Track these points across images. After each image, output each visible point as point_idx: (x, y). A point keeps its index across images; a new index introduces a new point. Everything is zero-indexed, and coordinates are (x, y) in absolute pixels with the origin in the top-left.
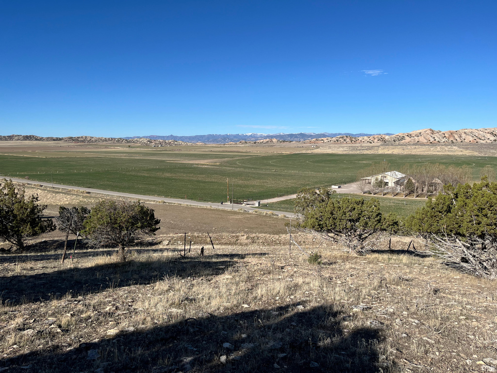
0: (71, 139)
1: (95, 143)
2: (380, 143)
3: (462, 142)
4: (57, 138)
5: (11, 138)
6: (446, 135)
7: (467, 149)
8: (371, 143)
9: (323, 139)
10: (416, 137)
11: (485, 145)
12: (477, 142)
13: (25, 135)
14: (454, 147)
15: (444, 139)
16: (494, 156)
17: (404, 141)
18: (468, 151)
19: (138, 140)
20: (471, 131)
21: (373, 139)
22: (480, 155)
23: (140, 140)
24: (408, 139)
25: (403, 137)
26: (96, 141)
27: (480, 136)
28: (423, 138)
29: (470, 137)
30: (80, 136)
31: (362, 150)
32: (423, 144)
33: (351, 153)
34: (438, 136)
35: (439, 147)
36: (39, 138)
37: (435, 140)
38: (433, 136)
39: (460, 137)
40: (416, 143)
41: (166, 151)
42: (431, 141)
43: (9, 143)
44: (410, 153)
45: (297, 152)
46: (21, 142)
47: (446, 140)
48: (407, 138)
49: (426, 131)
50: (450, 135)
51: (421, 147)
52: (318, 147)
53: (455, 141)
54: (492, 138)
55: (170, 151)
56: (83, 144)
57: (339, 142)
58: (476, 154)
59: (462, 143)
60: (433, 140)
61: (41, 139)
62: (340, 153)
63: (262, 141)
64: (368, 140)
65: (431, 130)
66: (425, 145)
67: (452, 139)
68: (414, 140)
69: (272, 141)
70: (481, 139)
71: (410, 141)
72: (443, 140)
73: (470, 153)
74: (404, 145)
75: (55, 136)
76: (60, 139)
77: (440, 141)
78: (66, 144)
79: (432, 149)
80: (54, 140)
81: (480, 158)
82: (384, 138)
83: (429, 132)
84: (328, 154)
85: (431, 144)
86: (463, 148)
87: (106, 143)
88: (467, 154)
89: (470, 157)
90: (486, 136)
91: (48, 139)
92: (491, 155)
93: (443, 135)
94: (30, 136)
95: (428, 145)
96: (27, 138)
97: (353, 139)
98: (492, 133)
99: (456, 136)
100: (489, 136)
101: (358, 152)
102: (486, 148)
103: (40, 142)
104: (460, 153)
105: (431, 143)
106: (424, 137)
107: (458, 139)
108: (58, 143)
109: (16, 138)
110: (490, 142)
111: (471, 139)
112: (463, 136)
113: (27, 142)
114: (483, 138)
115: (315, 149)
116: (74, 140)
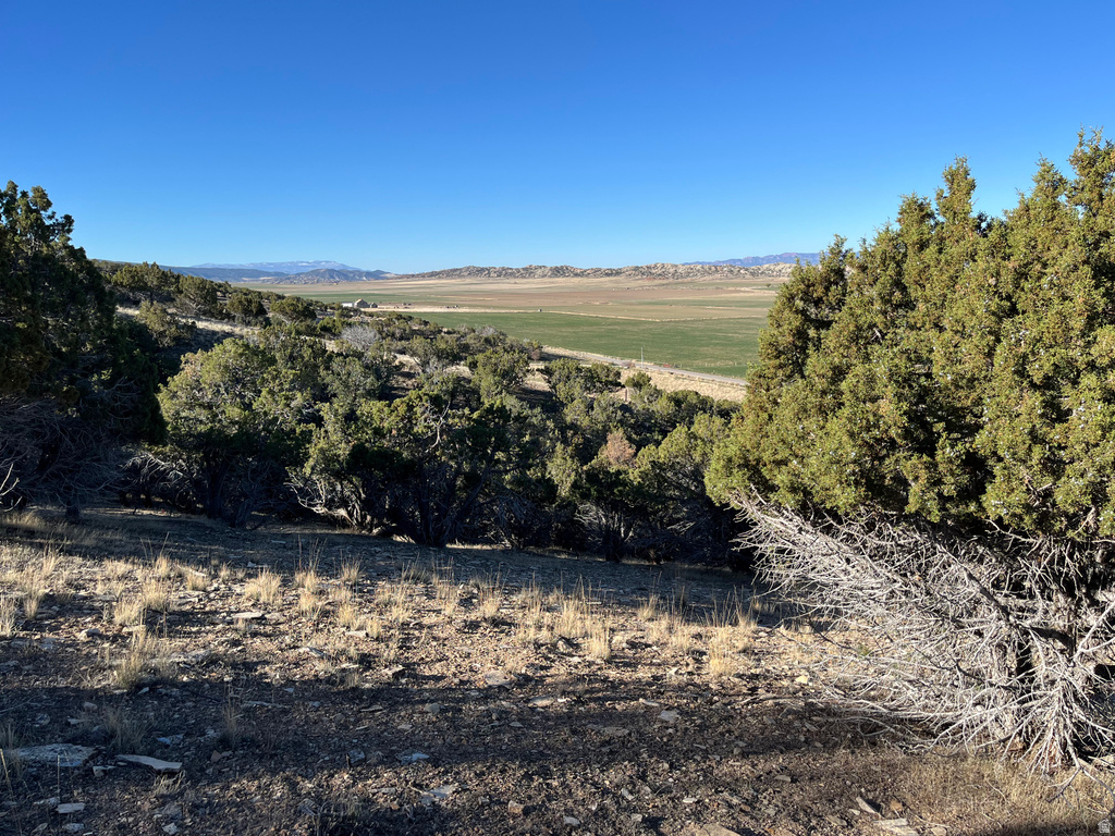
0: (637, 270)
1: (689, 279)
4: (611, 270)
5: (528, 272)
13: (554, 265)
19: (772, 267)
23: (777, 268)
26: (688, 274)
30: (651, 263)
36: (579, 271)
43: (528, 283)
46: (551, 280)
56: (661, 281)
61: (582, 274)
75: (604, 266)
76: (618, 273)
78: (633, 284)
80: (607, 275)
87: (711, 277)
91: (596, 272)
94: (562, 267)
96: (558, 271)
103: (584, 280)
108: (616, 282)
109: (539, 272)
113: (561, 281)
116: (643, 274)
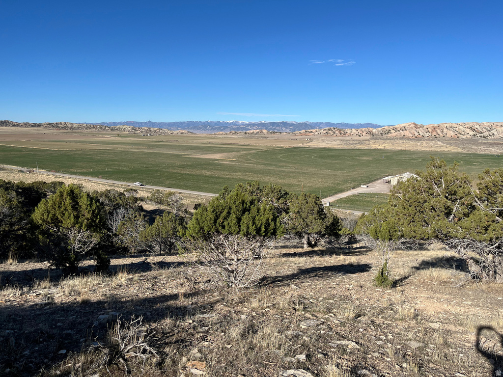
0: (50, 125)
1: (79, 130)
2: (368, 137)
3: (444, 136)
4: (35, 124)
6: (429, 130)
7: (450, 144)
8: (360, 136)
9: (312, 130)
10: (401, 131)
11: (465, 140)
12: (458, 137)
14: (438, 142)
15: (428, 133)
16: (476, 153)
17: (390, 135)
18: (452, 147)
19: (121, 127)
20: (451, 125)
21: (361, 132)
22: (464, 152)
23: (124, 128)
24: (394, 133)
25: (389, 130)
26: (78, 128)
27: (460, 131)
28: (408, 132)
29: (452, 132)
30: (59, 122)
31: (355, 144)
32: (409, 139)
33: (346, 147)
34: (422, 131)
35: (424, 142)
36: (15, 124)
37: (419, 134)
38: (418, 130)
39: (442, 132)
40: (403, 138)
41: (162, 141)
42: (416, 135)
44: (400, 148)
45: (295, 146)
47: (430, 134)
48: (392, 131)
49: (410, 125)
50: (433, 130)
51: (408, 141)
52: (311, 140)
53: (437, 136)
54: (472, 133)
55: (167, 141)
56: (63, 131)
57: (329, 135)
58: (460, 150)
59: (444, 138)
60: (418, 134)
61: (18, 125)
62: (336, 147)
63: (252, 131)
64: (357, 133)
65: (414, 124)
66: (411, 140)
67: (435, 134)
68: (401, 134)
69: (262, 132)
70: (461, 134)
71: (397, 135)
72: (427, 135)
73: (454, 149)
74: (392, 139)
75: (31, 122)
76: (39, 125)
77: (424, 135)
78: (47, 131)
79: (419, 144)
80: (33, 126)
81: (465, 155)
82: (372, 131)
83: (412, 126)
84: (325, 148)
85: (416, 139)
86: (447, 143)
87: (90, 130)
88: (453, 150)
89: (457, 153)
90: (465, 131)
91: (26, 125)
92: (474, 152)
93: (427, 130)
94: (5, 121)
95: (414, 140)
96: (3, 123)
97: (342, 132)
98: (471, 128)
99: (439, 131)
100: (468, 131)
101: (352, 147)
102: (467, 144)
103: (19, 128)
104: (446, 150)
105: (416, 137)
106: (410, 132)
107: (440, 134)
108: (38, 130)
110: (470, 137)
111: (453, 134)
112: (445, 130)
113: (4, 128)
114: (463, 133)
115: (310, 142)
116: (54, 127)
